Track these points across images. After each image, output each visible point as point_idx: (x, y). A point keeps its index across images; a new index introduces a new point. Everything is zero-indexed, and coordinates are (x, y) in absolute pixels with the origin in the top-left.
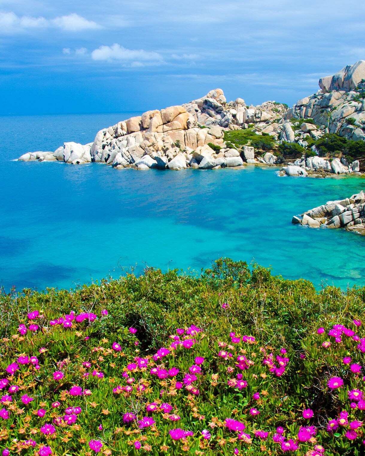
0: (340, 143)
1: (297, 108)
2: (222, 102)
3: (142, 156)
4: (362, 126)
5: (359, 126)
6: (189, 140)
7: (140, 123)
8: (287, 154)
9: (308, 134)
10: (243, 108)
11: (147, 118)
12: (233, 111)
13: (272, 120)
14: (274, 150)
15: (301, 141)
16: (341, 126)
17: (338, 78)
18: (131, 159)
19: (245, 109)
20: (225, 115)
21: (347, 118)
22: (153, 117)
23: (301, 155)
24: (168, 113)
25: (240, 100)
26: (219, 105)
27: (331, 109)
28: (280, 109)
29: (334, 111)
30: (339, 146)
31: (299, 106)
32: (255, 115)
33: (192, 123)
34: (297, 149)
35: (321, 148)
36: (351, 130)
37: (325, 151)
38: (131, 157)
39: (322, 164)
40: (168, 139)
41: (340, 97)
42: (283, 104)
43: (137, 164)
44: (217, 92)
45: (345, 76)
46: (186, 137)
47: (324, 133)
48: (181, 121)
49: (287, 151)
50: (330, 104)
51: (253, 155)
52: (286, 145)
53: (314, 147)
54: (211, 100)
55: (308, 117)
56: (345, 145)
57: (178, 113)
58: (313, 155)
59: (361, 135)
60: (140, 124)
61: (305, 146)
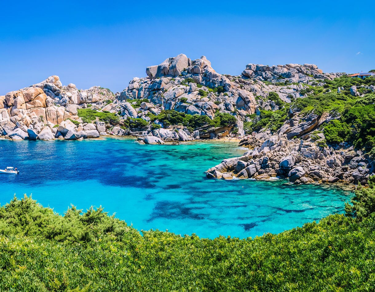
0: (180, 117)
1: (129, 91)
2: (59, 87)
3: (13, 129)
4: (193, 103)
5: (191, 104)
6: (50, 116)
7: (5, 101)
8: (133, 127)
9: (149, 111)
10: (76, 91)
11: (12, 97)
12: (69, 94)
13: (101, 101)
14: (121, 125)
15: (144, 116)
16: (175, 105)
17: (164, 68)
18: (3, 131)
19: (78, 92)
20: (62, 97)
21: (180, 98)
22: (16, 96)
23: (147, 128)
24: (30, 93)
25: (72, 85)
26: (57, 88)
27: (163, 92)
28: (105, 92)
29: (166, 92)
30: (180, 119)
31: (131, 89)
32: (88, 98)
33: (50, 102)
34: (142, 123)
35: (165, 121)
36: (185, 107)
37: (168, 124)
38: (3, 129)
39: (169, 134)
40: (33, 115)
41: (168, 82)
42: (107, 89)
43: (11, 135)
44: (55, 78)
45: (169, 66)
46: (47, 113)
47: (160, 110)
48: (42, 100)
49: (132, 125)
50: (161, 87)
51: (105, 128)
52: (131, 120)
53: (157, 121)
54: (51, 84)
55: (141, 98)
56: (184, 119)
57: (38, 93)
58: (158, 127)
59: (195, 110)
60: (4, 103)
61: (148, 120)
